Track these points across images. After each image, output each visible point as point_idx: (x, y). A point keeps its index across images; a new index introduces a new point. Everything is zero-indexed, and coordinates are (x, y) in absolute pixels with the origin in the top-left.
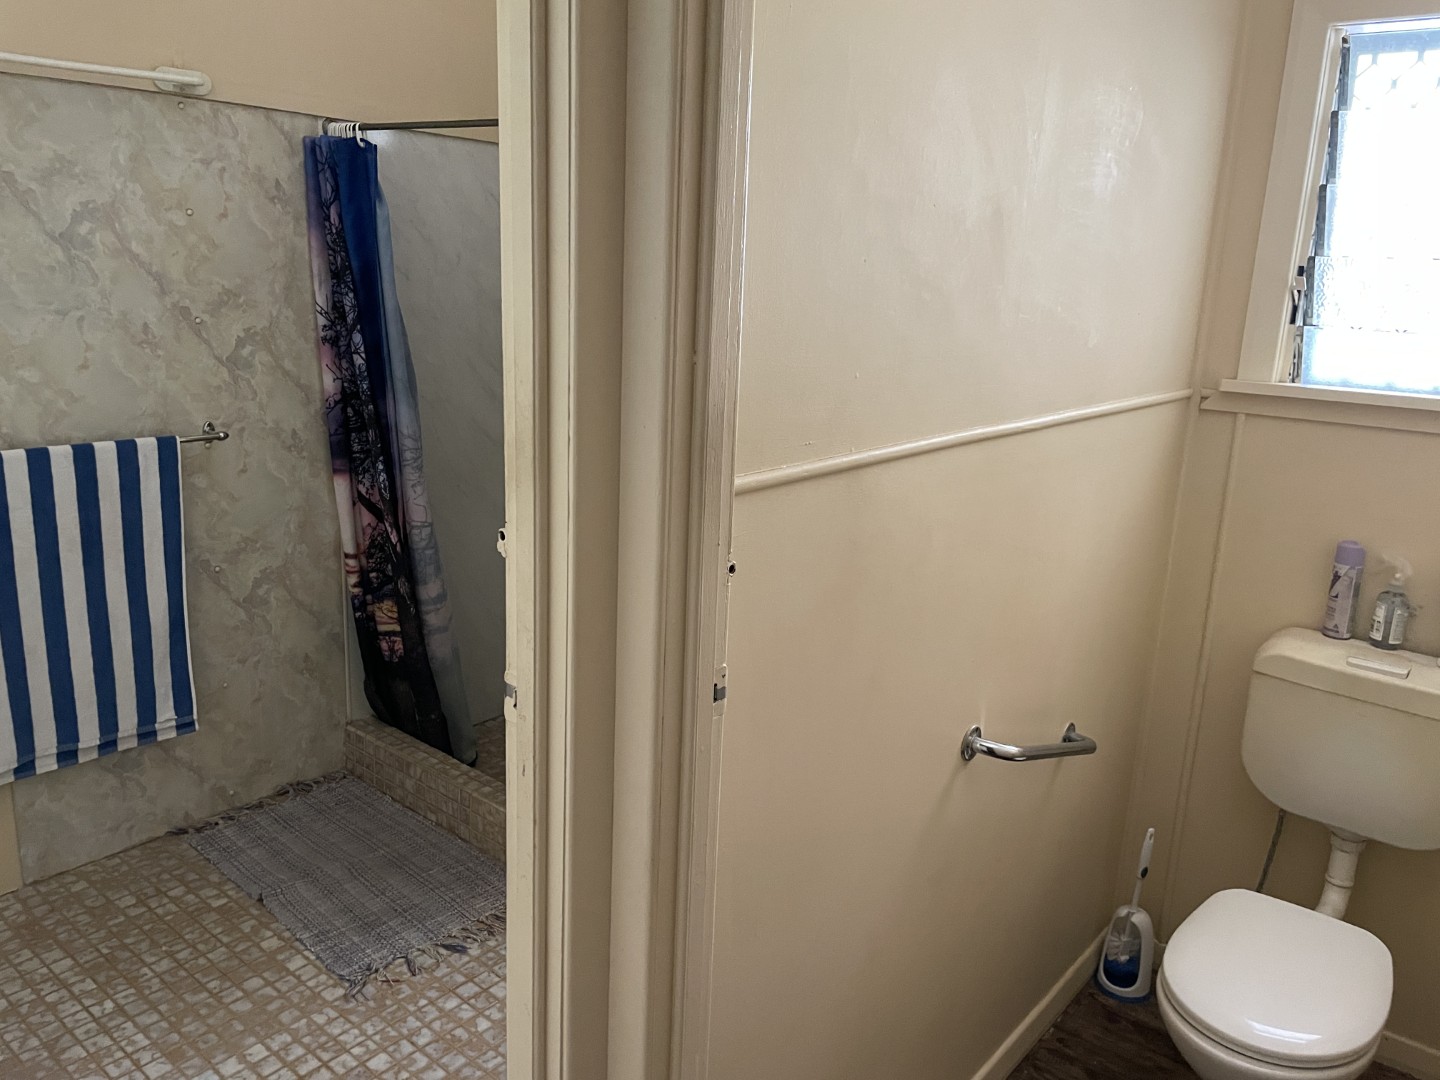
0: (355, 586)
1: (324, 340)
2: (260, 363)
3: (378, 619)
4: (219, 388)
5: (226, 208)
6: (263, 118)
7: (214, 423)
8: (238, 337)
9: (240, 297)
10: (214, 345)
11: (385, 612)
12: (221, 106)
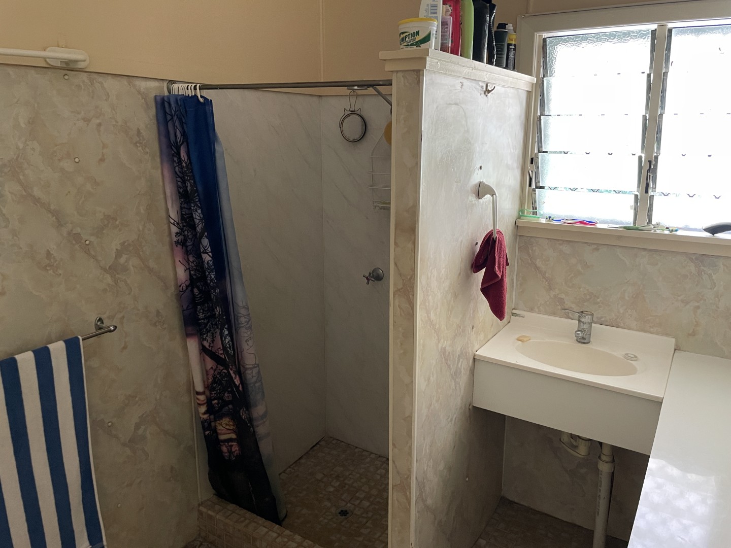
0: (205, 413)
1: (177, 243)
2: (133, 266)
3: (219, 431)
4: (105, 290)
5: (103, 155)
6: (126, 83)
7: (103, 317)
8: (117, 249)
9: (116, 220)
10: (100, 258)
11: (224, 426)
12: (95, 76)
